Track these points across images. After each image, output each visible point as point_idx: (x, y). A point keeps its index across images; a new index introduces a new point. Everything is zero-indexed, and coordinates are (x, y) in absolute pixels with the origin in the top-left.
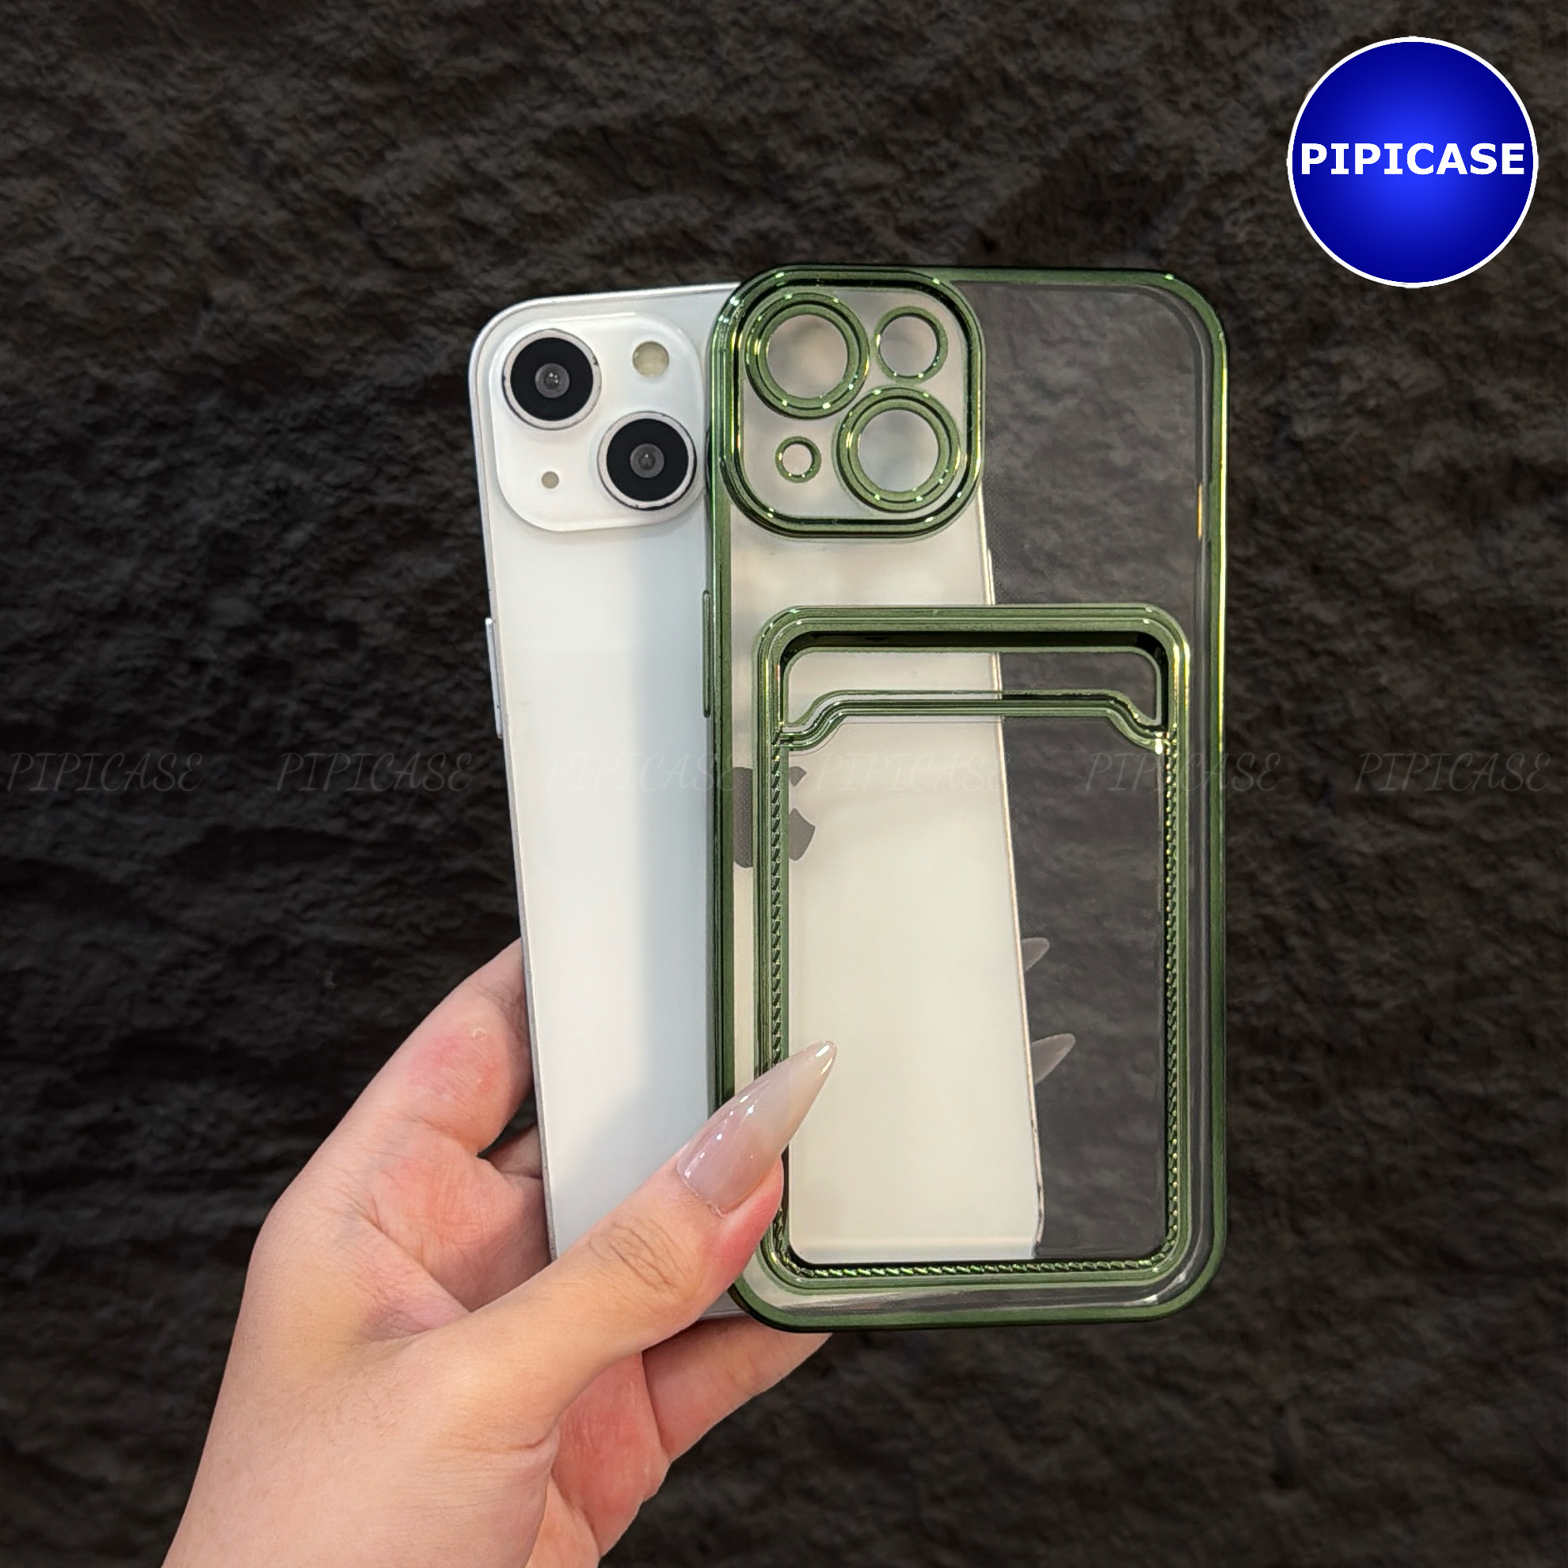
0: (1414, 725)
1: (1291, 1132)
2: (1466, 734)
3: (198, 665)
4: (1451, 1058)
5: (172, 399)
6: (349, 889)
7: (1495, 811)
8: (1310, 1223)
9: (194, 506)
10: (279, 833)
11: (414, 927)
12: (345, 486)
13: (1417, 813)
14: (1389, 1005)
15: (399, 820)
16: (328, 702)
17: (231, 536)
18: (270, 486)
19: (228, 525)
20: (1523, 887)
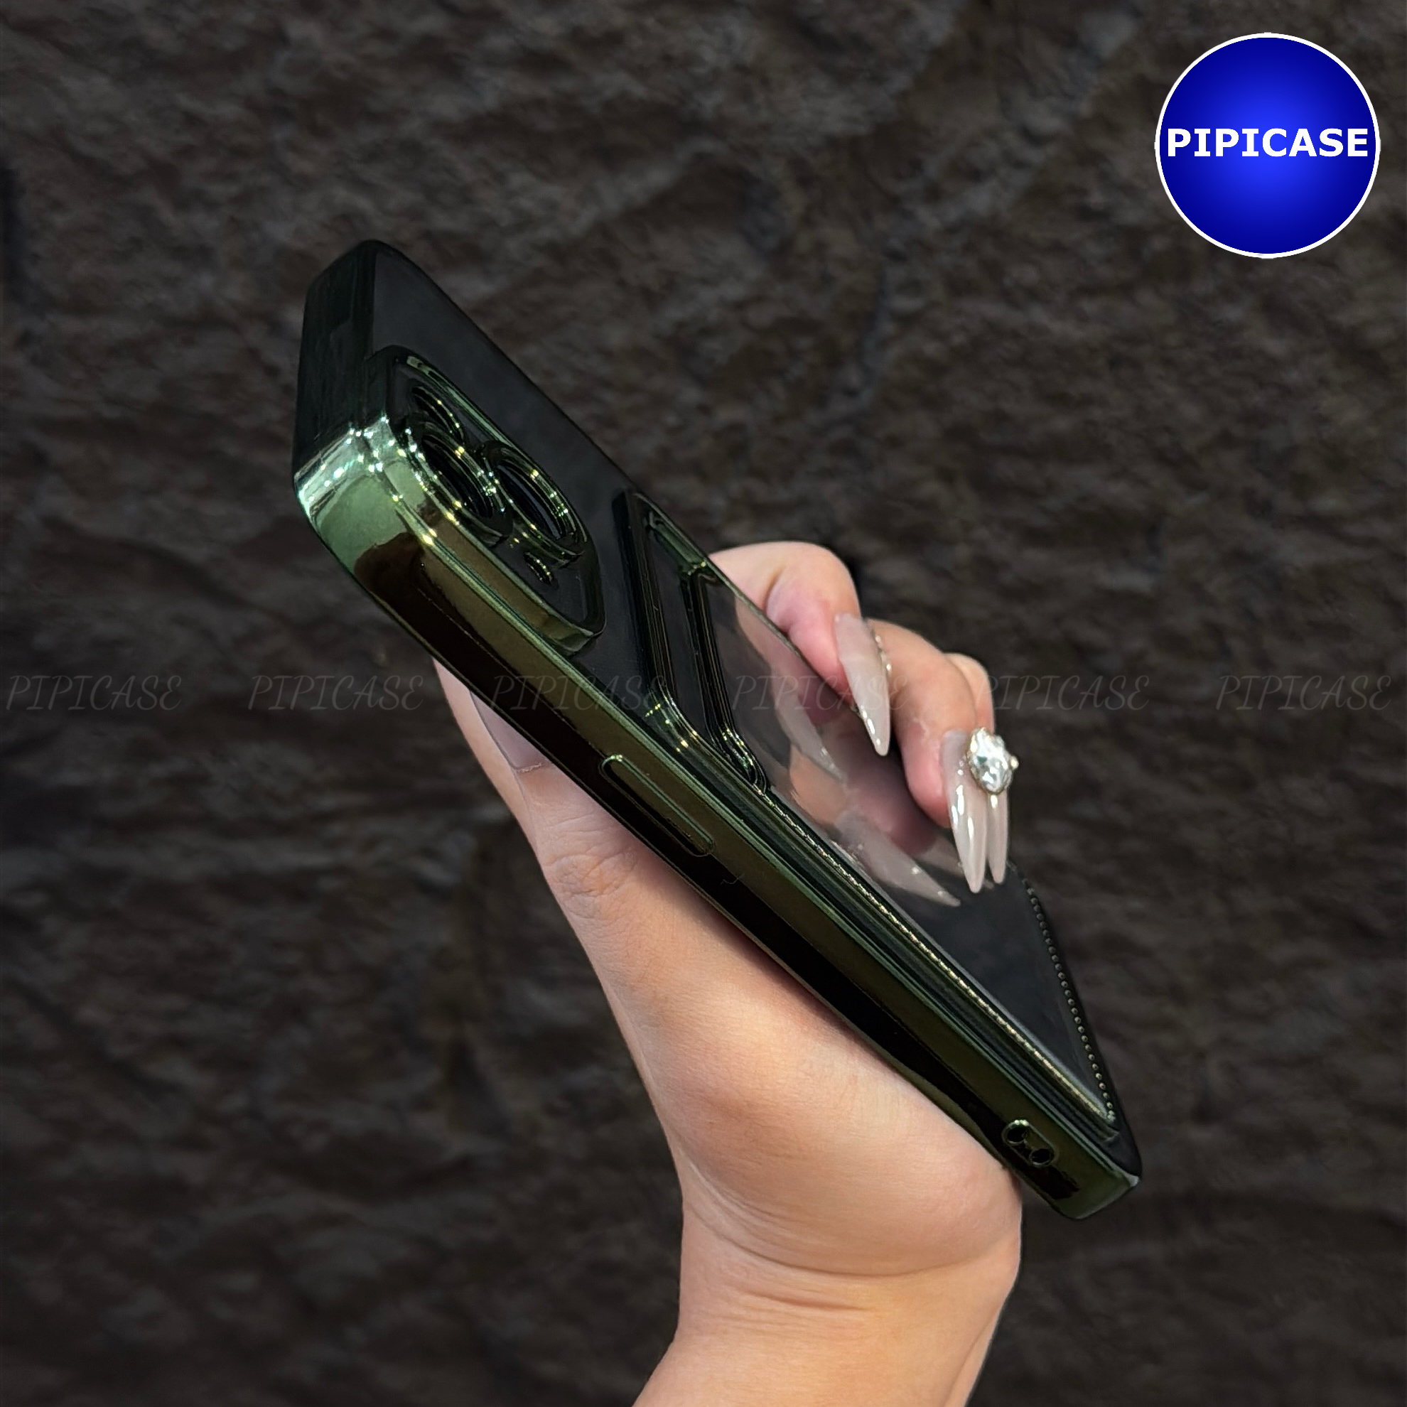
0: (1350, 452)
1: (1222, 814)
4: (1367, 750)
5: (251, 129)
8: (1235, 893)
9: (269, 225)
12: (404, 212)
13: (1350, 530)
17: (303, 256)
19: (300, 245)
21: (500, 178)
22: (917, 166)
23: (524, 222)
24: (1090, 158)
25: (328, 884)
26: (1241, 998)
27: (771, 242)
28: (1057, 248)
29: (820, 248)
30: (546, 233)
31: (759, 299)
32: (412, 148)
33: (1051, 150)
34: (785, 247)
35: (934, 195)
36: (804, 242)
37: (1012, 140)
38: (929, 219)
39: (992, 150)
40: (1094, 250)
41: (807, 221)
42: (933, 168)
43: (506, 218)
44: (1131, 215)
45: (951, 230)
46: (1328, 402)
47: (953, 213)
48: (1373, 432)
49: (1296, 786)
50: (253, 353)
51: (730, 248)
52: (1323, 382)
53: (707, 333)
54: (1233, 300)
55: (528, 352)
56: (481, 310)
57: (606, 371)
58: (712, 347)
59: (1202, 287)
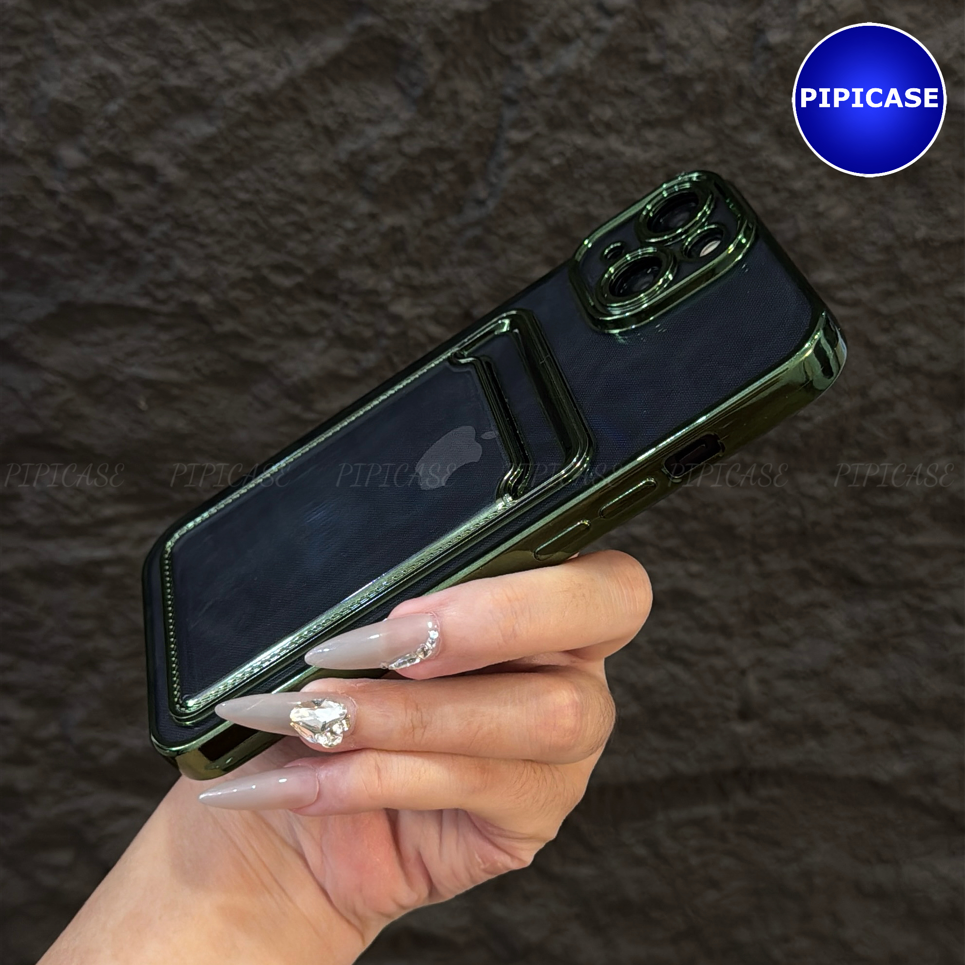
0: (840, 238)
1: (754, 501)
2: (874, 243)
3: (52, 194)
4: (855, 452)
5: (28, 14)
6: (155, 345)
7: (889, 294)
8: (764, 557)
9: (44, 85)
10: (108, 307)
11: (197, 370)
12: (144, 73)
13: (842, 295)
14: (819, 419)
15: (186, 298)
16: (137, 220)
17: (71, 107)
18: (95, 73)
19: (68, 99)
20: (906, 343)
21: (216, 46)
22: (522, 34)
23: (236, 78)
24: (648, 26)
25: (109, 570)
26: (769, 631)
27: (418, 92)
28: (627, 93)
29: (454, 94)
30: (251, 88)
31: (411, 134)
32: (148, 25)
33: (620, 19)
34: (428, 95)
35: (535, 55)
36: (441, 93)
37: (592, 13)
38: (533, 73)
39: (577, 21)
40: (653, 94)
41: (443, 76)
42: (534, 36)
43: (221, 77)
44: (678, 68)
45: (549, 80)
46: (823, 203)
47: (550, 69)
48: (856, 223)
49: (805, 479)
50: (36, 180)
51: (388, 97)
52: (820, 187)
53: (373, 159)
54: (755, 129)
55: (242, 175)
56: (205, 145)
57: (300, 189)
58: (377, 170)
59: (731, 119)
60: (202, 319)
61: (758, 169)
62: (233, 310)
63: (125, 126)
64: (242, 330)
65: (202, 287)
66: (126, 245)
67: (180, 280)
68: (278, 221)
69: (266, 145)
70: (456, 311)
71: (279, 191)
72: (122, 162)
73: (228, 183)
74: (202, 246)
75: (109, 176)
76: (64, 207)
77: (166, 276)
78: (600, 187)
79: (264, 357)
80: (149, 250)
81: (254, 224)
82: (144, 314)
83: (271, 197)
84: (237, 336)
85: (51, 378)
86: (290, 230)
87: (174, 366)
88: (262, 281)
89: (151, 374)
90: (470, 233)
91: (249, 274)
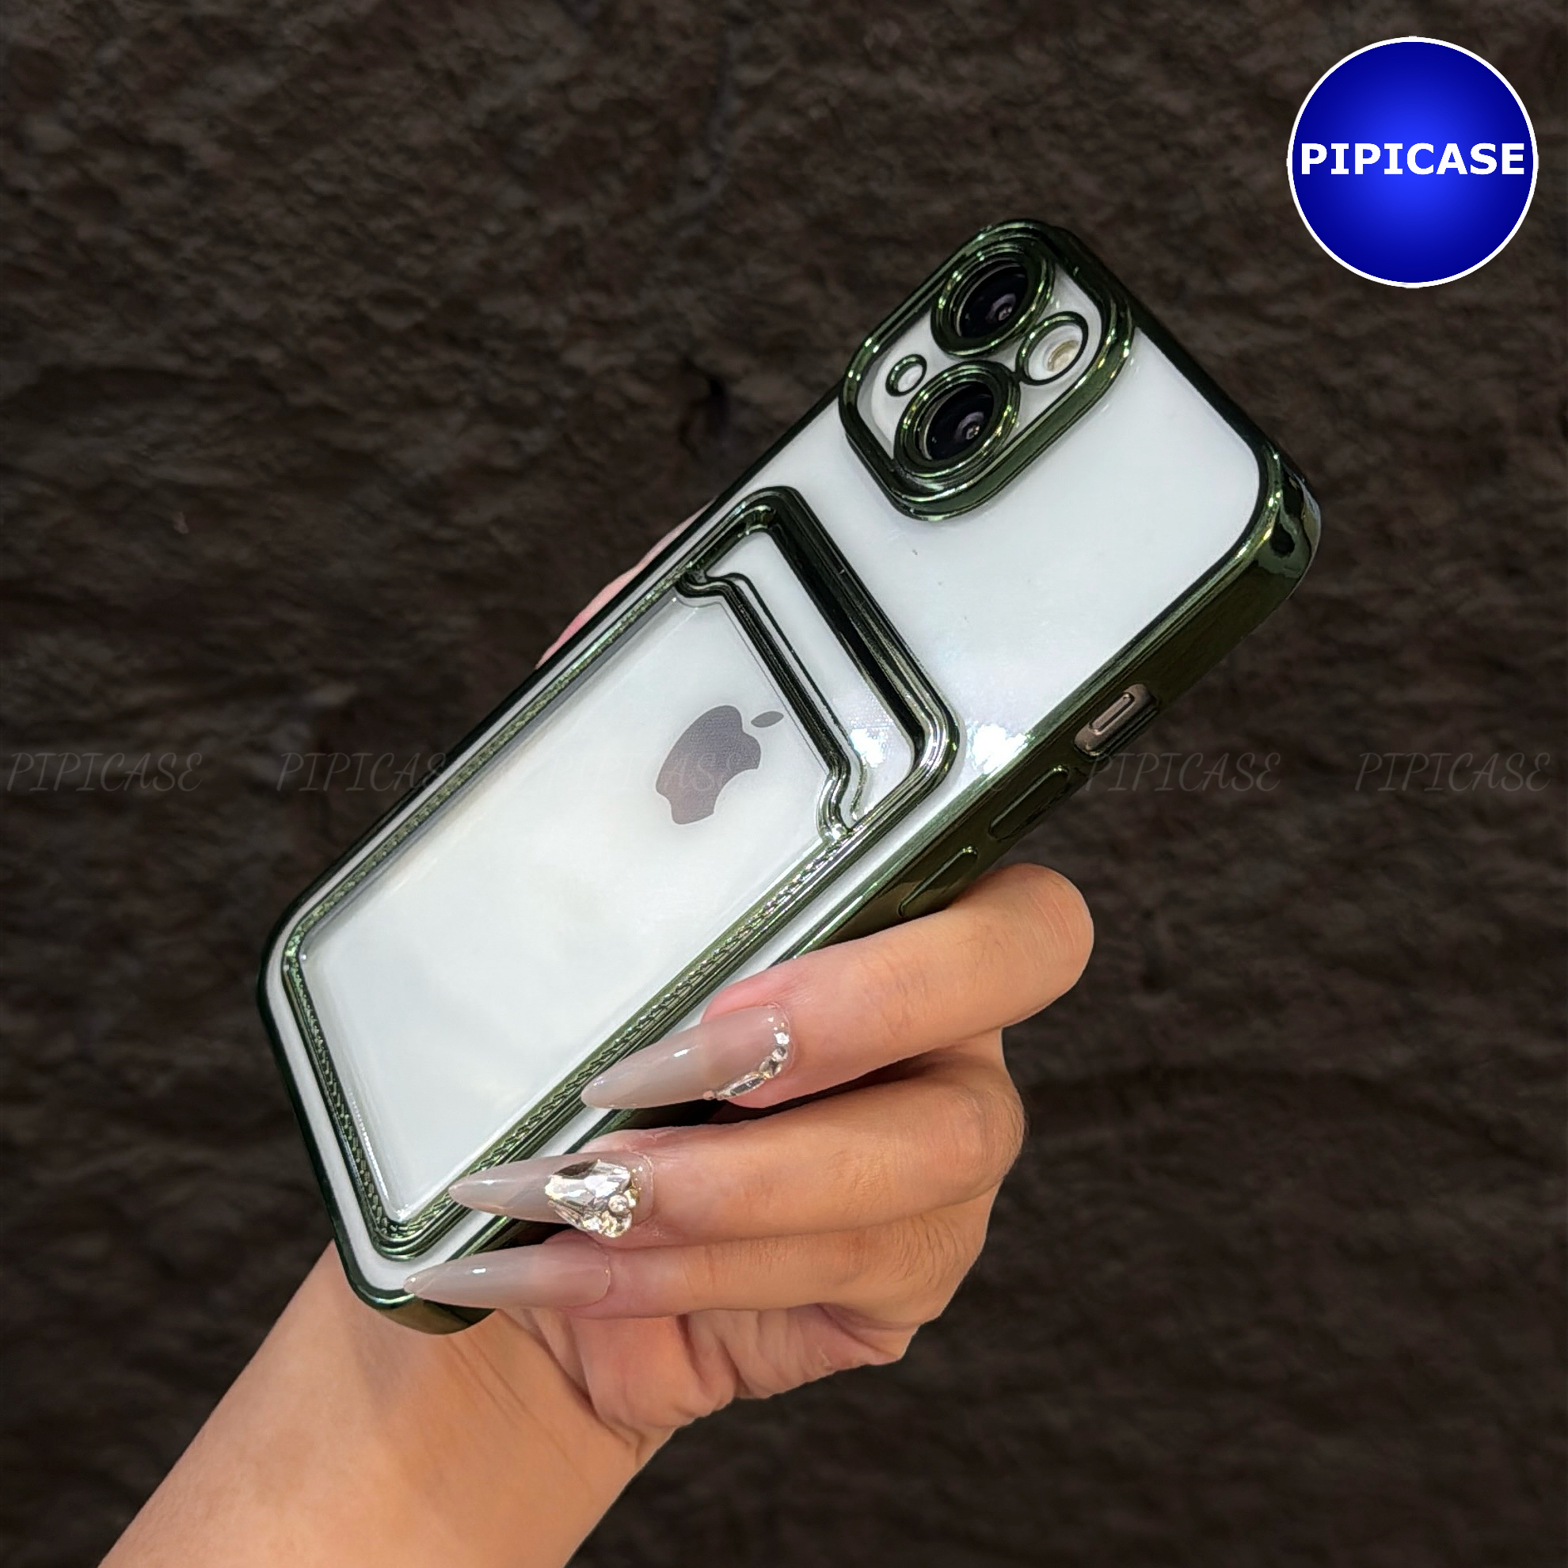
3: (20, 195)
6: (195, 429)
10: (119, 371)
11: (264, 467)
13: (1273, 310)
15: (240, 354)
16: (157, 231)
17: (43, 55)
19: (37, 43)
20: (1380, 382)
27: (591, 10)
29: (649, 12)
30: (327, 14)
31: (584, 78)
34: (608, 15)
36: (628, 11)
51: (545, 21)
53: (526, 121)
54: (1126, 50)
55: (321, 154)
56: (259, 108)
57: (411, 172)
58: (535, 136)
59: (1090, 37)
60: (268, 386)
61: (1135, 114)
62: (316, 369)
63: (132, 82)
64: (333, 401)
65: (264, 334)
66: (142, 272)
67: (231, 324)
68: (381, 224)
69: (355, 104)
70: (670, 358)
71: (379, 177)
72: (129, 140)
73: (299, 167)
74: (261, 268)
75: (109, 163)
76: (40, 215)
77: (207, 319)
78: (886, 152)
79: (369, 442)
80: (181, 279)
81: (343, 231)
82: (176, 381)
83: (368, 186)
84: (326, 412)
85: (34, 488)
86: (398, 238)
87: (226, 462)
88: (361, 322)
89: (191, 476)
90: (684, 234)
91: (336, 312)
